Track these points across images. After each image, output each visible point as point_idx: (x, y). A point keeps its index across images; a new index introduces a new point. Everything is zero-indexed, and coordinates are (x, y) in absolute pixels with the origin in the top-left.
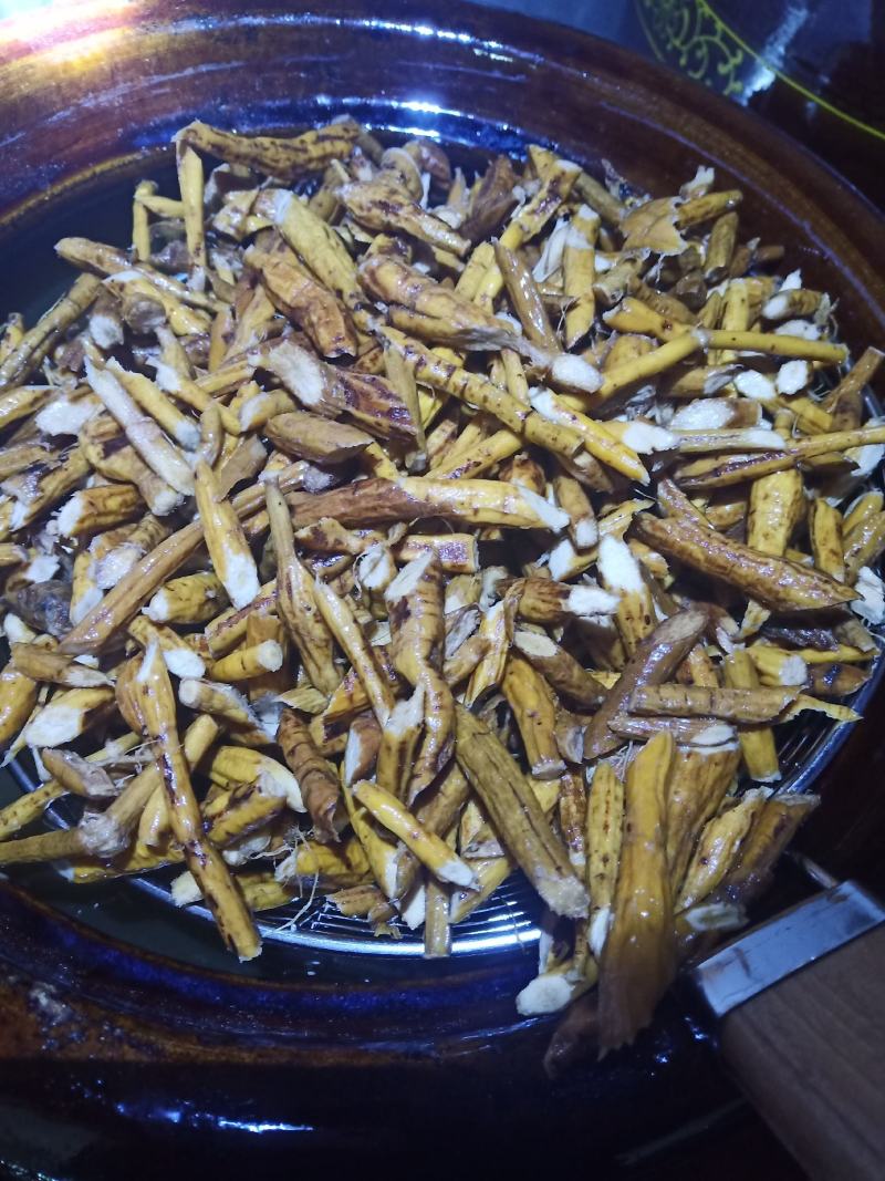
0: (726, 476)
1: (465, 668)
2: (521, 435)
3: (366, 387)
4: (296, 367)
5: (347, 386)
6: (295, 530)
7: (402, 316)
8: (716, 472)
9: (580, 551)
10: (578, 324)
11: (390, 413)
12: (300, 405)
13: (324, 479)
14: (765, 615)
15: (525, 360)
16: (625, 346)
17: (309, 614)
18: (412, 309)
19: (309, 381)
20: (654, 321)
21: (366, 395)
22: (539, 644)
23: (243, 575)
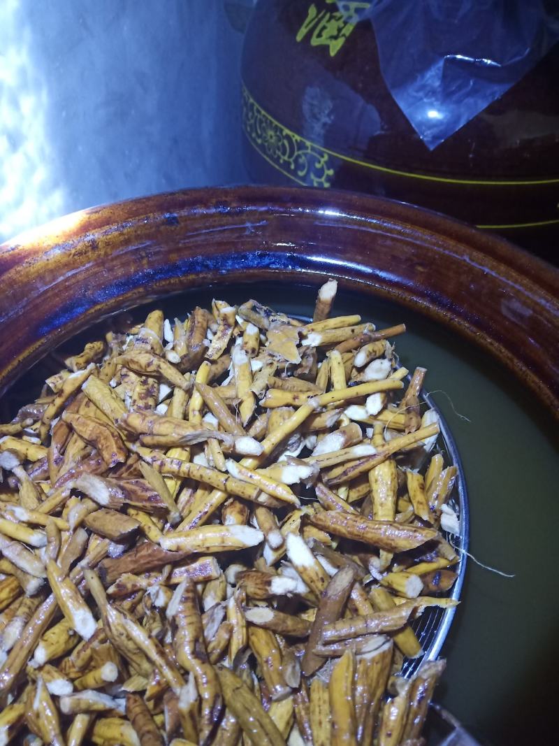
0: (352, 474)
1: (223, 643)
2: (225, 491)
3: (134, 487)
4: (93, 485)
5: (122, 488)
6: (106, 588)
7: (147, 440)
8: (345, 473)
9: (276, 549)
10: (247, 411)
11: (149, 499)
12: (100, 507)
13: (120, 548)
14: (391, 556)
15: (221, 442)
16: (275, 416)
17: (123, 638)
18: (152, 434)
19: (102, 492)
20: (288, 397)
21: (134, 492)
22: (263, 614)
23: (84, 621)
